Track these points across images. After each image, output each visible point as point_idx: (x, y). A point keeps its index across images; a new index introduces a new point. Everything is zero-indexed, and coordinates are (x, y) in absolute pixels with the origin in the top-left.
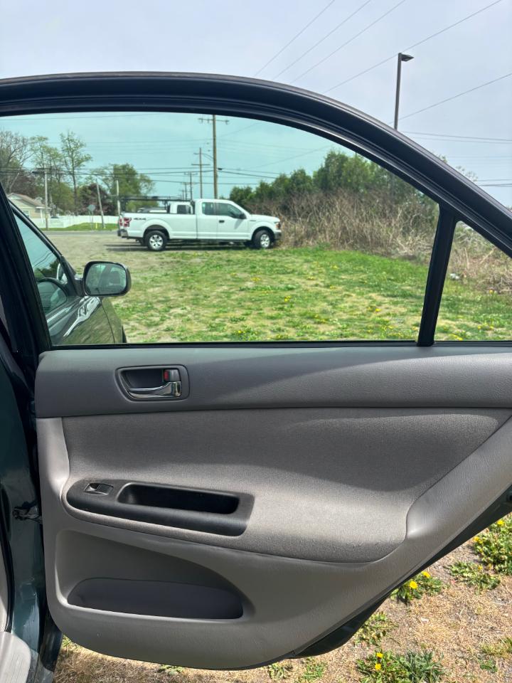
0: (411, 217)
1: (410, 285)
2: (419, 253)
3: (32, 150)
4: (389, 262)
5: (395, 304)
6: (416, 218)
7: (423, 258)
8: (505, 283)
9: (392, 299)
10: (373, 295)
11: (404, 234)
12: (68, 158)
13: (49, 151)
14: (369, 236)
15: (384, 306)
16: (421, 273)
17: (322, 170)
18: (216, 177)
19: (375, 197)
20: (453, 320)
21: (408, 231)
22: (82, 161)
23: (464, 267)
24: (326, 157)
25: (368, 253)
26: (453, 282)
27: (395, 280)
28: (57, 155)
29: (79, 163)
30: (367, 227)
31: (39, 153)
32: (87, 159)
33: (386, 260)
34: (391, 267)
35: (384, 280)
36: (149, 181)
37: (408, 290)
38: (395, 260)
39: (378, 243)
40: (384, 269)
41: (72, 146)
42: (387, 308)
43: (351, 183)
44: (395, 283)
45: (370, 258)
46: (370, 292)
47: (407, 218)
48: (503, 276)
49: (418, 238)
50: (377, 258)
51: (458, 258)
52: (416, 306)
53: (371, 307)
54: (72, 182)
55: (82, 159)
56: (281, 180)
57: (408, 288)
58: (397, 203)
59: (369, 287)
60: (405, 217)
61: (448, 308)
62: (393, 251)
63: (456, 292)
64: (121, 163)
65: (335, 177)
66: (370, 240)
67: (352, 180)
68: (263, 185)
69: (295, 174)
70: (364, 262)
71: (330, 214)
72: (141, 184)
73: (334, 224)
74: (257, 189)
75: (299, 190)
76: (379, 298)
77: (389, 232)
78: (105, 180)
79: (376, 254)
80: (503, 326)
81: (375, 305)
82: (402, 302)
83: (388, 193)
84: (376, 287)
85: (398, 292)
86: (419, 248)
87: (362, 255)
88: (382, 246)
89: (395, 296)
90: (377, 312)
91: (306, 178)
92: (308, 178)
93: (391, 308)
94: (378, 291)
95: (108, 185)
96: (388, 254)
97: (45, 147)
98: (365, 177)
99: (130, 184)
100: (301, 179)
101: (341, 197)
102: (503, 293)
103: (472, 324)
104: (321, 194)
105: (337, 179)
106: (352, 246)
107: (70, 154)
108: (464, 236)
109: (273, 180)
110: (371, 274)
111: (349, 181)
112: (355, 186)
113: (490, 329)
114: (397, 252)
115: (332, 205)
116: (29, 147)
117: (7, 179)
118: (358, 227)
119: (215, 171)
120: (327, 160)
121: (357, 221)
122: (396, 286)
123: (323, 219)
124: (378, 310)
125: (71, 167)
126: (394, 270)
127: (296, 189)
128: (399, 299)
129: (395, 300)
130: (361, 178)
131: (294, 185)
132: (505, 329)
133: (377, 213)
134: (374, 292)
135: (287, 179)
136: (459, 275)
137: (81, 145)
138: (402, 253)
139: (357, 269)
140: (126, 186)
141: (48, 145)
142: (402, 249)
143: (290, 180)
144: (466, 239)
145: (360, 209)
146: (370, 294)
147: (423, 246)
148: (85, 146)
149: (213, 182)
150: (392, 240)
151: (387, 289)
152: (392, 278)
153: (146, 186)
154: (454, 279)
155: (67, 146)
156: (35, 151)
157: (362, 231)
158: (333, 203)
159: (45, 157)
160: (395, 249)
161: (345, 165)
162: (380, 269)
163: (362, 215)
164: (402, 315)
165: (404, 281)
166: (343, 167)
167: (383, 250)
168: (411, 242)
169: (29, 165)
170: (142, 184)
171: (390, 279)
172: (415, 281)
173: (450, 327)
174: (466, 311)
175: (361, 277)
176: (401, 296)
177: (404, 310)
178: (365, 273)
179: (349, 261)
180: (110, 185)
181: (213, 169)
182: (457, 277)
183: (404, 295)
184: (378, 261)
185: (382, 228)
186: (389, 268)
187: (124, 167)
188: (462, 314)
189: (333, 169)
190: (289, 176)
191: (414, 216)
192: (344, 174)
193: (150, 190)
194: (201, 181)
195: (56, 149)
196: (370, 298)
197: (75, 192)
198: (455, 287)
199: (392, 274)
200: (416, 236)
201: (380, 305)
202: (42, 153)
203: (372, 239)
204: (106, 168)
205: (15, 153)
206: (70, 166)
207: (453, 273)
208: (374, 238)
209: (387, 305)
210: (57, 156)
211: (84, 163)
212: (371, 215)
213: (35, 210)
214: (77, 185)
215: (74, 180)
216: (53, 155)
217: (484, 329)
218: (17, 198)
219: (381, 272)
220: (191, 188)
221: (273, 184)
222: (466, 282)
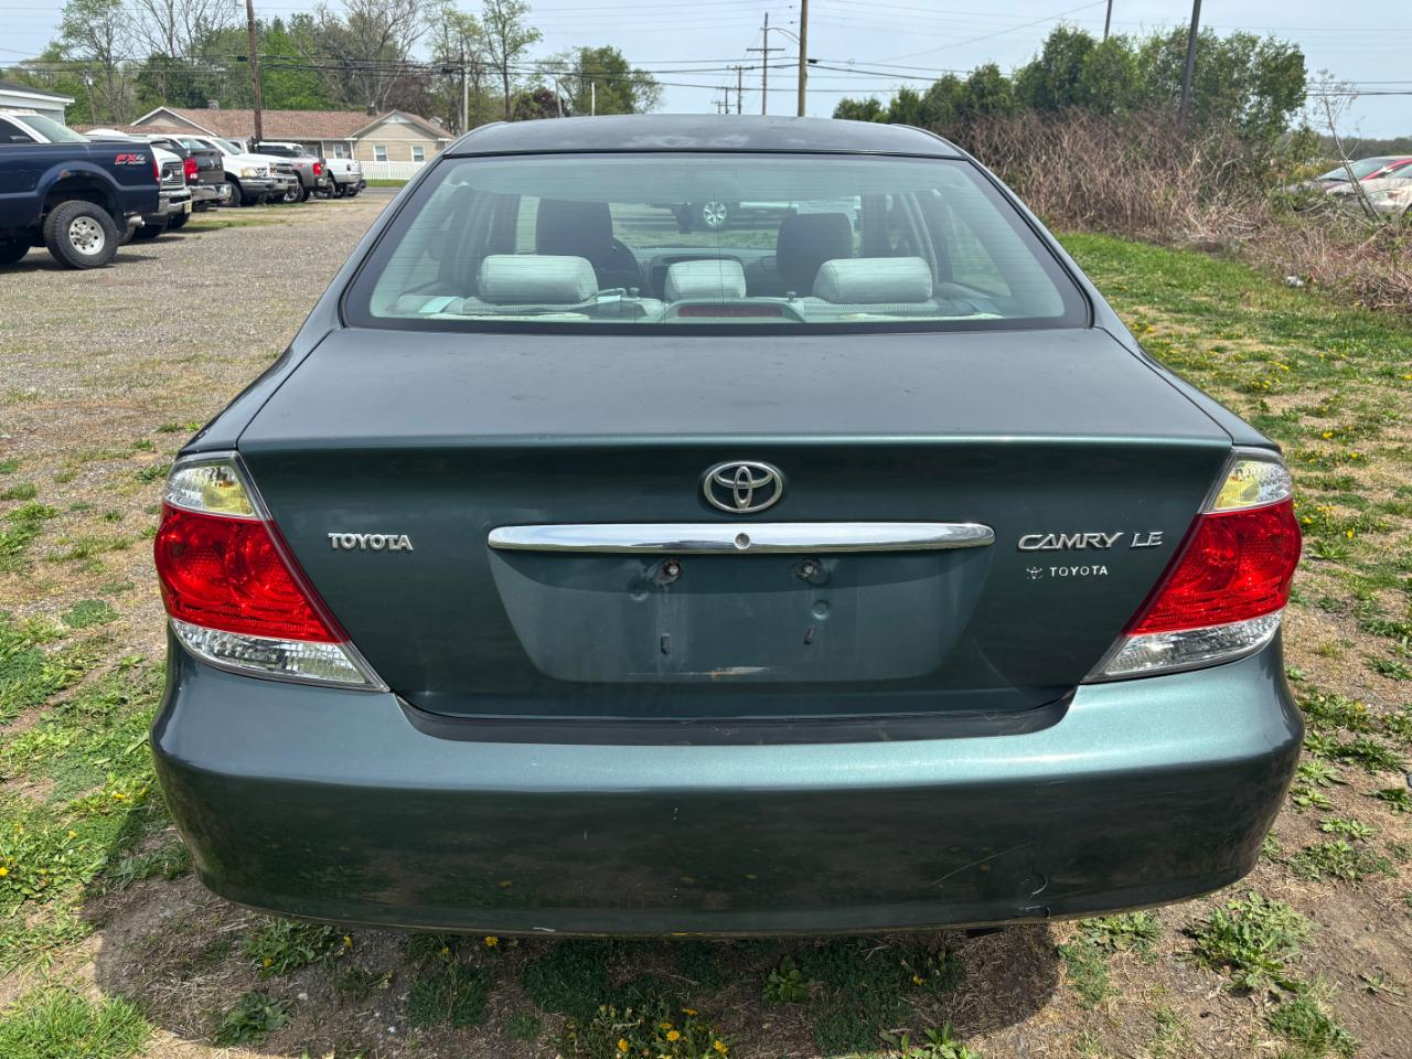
0: (1219, 165)
1: (1207, 295)
2: (1229, 239)
3: (426, 19)
4: (1168, 254)
5: (1181, 322)
6: (1228, 167)
7: (1235, 249)
8: (1387, 293)
9: (1175, 315)
10: (1141, 309)
11: (1201, 200)
12: (495, 37)
13: (459, 21)
14: (1128, 205)
15: (1160, 325)
16: (1229, 275)
17: (1036, 67)
18: (803, 77)
19: (1146, 124)
20: (1279, 344)
21: (1211, 193)
22: (523, 41)
23: (1317, 263)
24: (1047, 40)
25: (1124, 237)
26: (1290, 291)
27: (1181, 286)
28: (474, 30)
29: (515, 46)
30: (1126, 186)
31: (440, 26)
32: (532, 38)
33: (1162, 252)
34: (1172, 263)
35: (1160, 285)
36: (651, 84)
37: (1202, 303)
38: (1180, 252)
39: (1145, 219)
40: (1158, 266)
41: (504, 11)
42: (1167, 328)
43: (1096, 96)
44: (1178, 291)
45: (1129, 248)
46: (1133, 303)
47: (1210, 167)
48: (1384, 280)
49: (1230, 208)
50: (1144, 247)
51: (1304, 245)
52: (1217, 325)
53: (1139, 325)
54: (503, 86)
55: (522, 39)
56: (947, 85)
57: (1204, 299)
58: (1190, 136)
59: (1132, 297)
60: (1206, 166)
61: (1274, 329)
62: (1175, 235)
63: (1292, 305)
64: (596, 46)
65: (1062, 82)
66: (1129, 212)
67: (1099, 89)
68: (906, 96)
69: (978, 74)
70: (1120, 254)
71: (1050, 159)
72: (634, 90)
73: (1057, 179)
74: (893, 103)
75: (984, 108)
76: (1152, 313)
77: (1170, 198)
78: (564, 82)
79: (1141, 239)
80: (1363, 355)
81: (1145, 322)
82: (1193, 320)
83: (1174, 117)
84: (1147, 297)
85: (1184, 304)
86: (1230, 229)
87: (1114, 242)
88: (1154, 224)
89: (1179, 311)
90: (1150, 332)
91: (1001, 84)
92: (1004, 83)
93: (1172, 328)
94: (1149, 302)
95: (569, 91)
96: (1166, 240)
97: (451, 13)
98: (1125, 83)
99: (614, 90)
100: (989, 86)
101: (1075, 126)
102: (1380, 309)
103: (1311, 351)
104: (1035, 119)
105: (1067, 86)
106: (1091, 223)
107: (500, 26)
108: (1326, 206)
109: (930, 85)
110: (1133, 275)
111: (1093, 91)
112: (1105, 102)
113: (1341, 358)
114: (1185, 236)
115: (1054, 140)
116: (420, 14)
117: (378, 81)
118: (1107, 185)
119: (802, 66)
120: (1049, 45)
121: (1107, 172)
122: (1181, 296)
123: (1034, 169)
124: (1150, 329)
125: (501, 56)
126: (1177, 270)
127: (977, 106)
128: (1188, 316)
129: (1180, 316)
130: (1117, 84)
131: (973, 97)
132: (1365, 359)
133: (1147, 158)
134: (1141, 303)
135: (958, 83)
136: (1303, 278)
137: (522, 9)
138: (1194, 237)
139: (1106, 265)
140: (606, 94)
141: (458, 9)
142: (1195, 230)
143: (965, 88)
144: (1327, 212)
145: (1113, 149)
146: (1135, 308)
147: (1239, 224)
148: (530, 10)
149: (796, 87)
150: (1176, 213)
151: (1164, 300)
152: (1175, 282)
153: (644, 93)
154: (1293, 286)
155: (493, 11)
156: (433, 23)
157: (1115, 194)
158: (1056, 137)
159: (450, 34)
160: (1179, 229)
161: (1085, 58)
162: (1150, 266)
163: (1115, 160)
164: (1194, 336)
165: (1197, 287)
166: (1082, 62)
167: (1157, 232)
168: (1215, 217)
169: (421, 53)
170: (637, 90)
171: (1169, 285)
172: (1217, 288)
173: (1272, 354)
174: (1304, 334)
175: (1115, 280)
176: (1191, 311)
177: (1194, 331)
178: (1122, 273)
179: (1089, 253)
180: (574, 92)
181: (798, 62)
182: (1299, 283)
183: (1197, 310)
184: (1146, 252)
185: (1156, 189)
186: (1167, 266)
187: (603, 53)
188: (1296, 337)
189: (1060, 65)
190: (963, 78)
191: (1225, 164)
192: (1082, 76)
193: (652, 102)
194: (765, 84)
195: (472, 18)
196: (1136, 312)
197: (507, 107)
198: (1292, 298)
199: (1174, 275)
200: (1226, 205)
201: (1153, 322)
202: (446, 27)
203: (1133, 211)
204: (567, 56)
205: (393, 27)
206: (499, 51)
207: (1292, 275)
208: (1137, 207)
209: (1166, 324)
210: (474, 33)
211: (526, 47)
212: (1135, 161)
213: (434, 145)
214: (510, 93)
215: (506, 83)
216: (468, 31)
217: (1331, 358)
218: (401, 120)
219: (1152, 272)
220: (740, 98)
221: (928, 96)
222: (1315, 290)
